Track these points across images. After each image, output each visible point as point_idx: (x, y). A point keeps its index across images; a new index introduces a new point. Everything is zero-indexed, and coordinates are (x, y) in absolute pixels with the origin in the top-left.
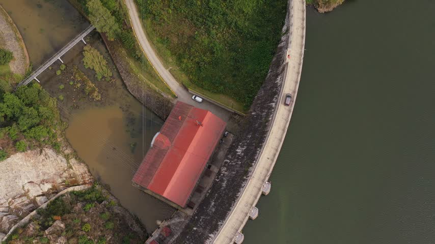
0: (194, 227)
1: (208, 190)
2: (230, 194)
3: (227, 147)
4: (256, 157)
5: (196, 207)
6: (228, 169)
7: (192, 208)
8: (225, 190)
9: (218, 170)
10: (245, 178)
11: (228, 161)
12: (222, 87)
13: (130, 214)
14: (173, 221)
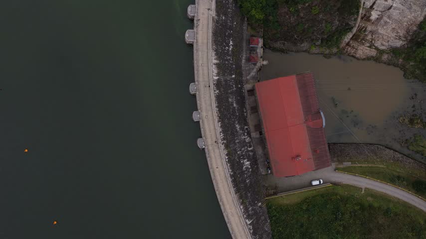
0: (235, 77)
1: (247, 114)
2: (226, 121)
3: (260, 160)
4: (229, 165)
5: (246, 94)
6: (245, 141)
7: (248, 91)
8: (234, 122)
9: (252, 136)
10: (225, 142)
11: (250, 149)
12: (304, 208)
13: (292, 51)
14: (255, 70)
